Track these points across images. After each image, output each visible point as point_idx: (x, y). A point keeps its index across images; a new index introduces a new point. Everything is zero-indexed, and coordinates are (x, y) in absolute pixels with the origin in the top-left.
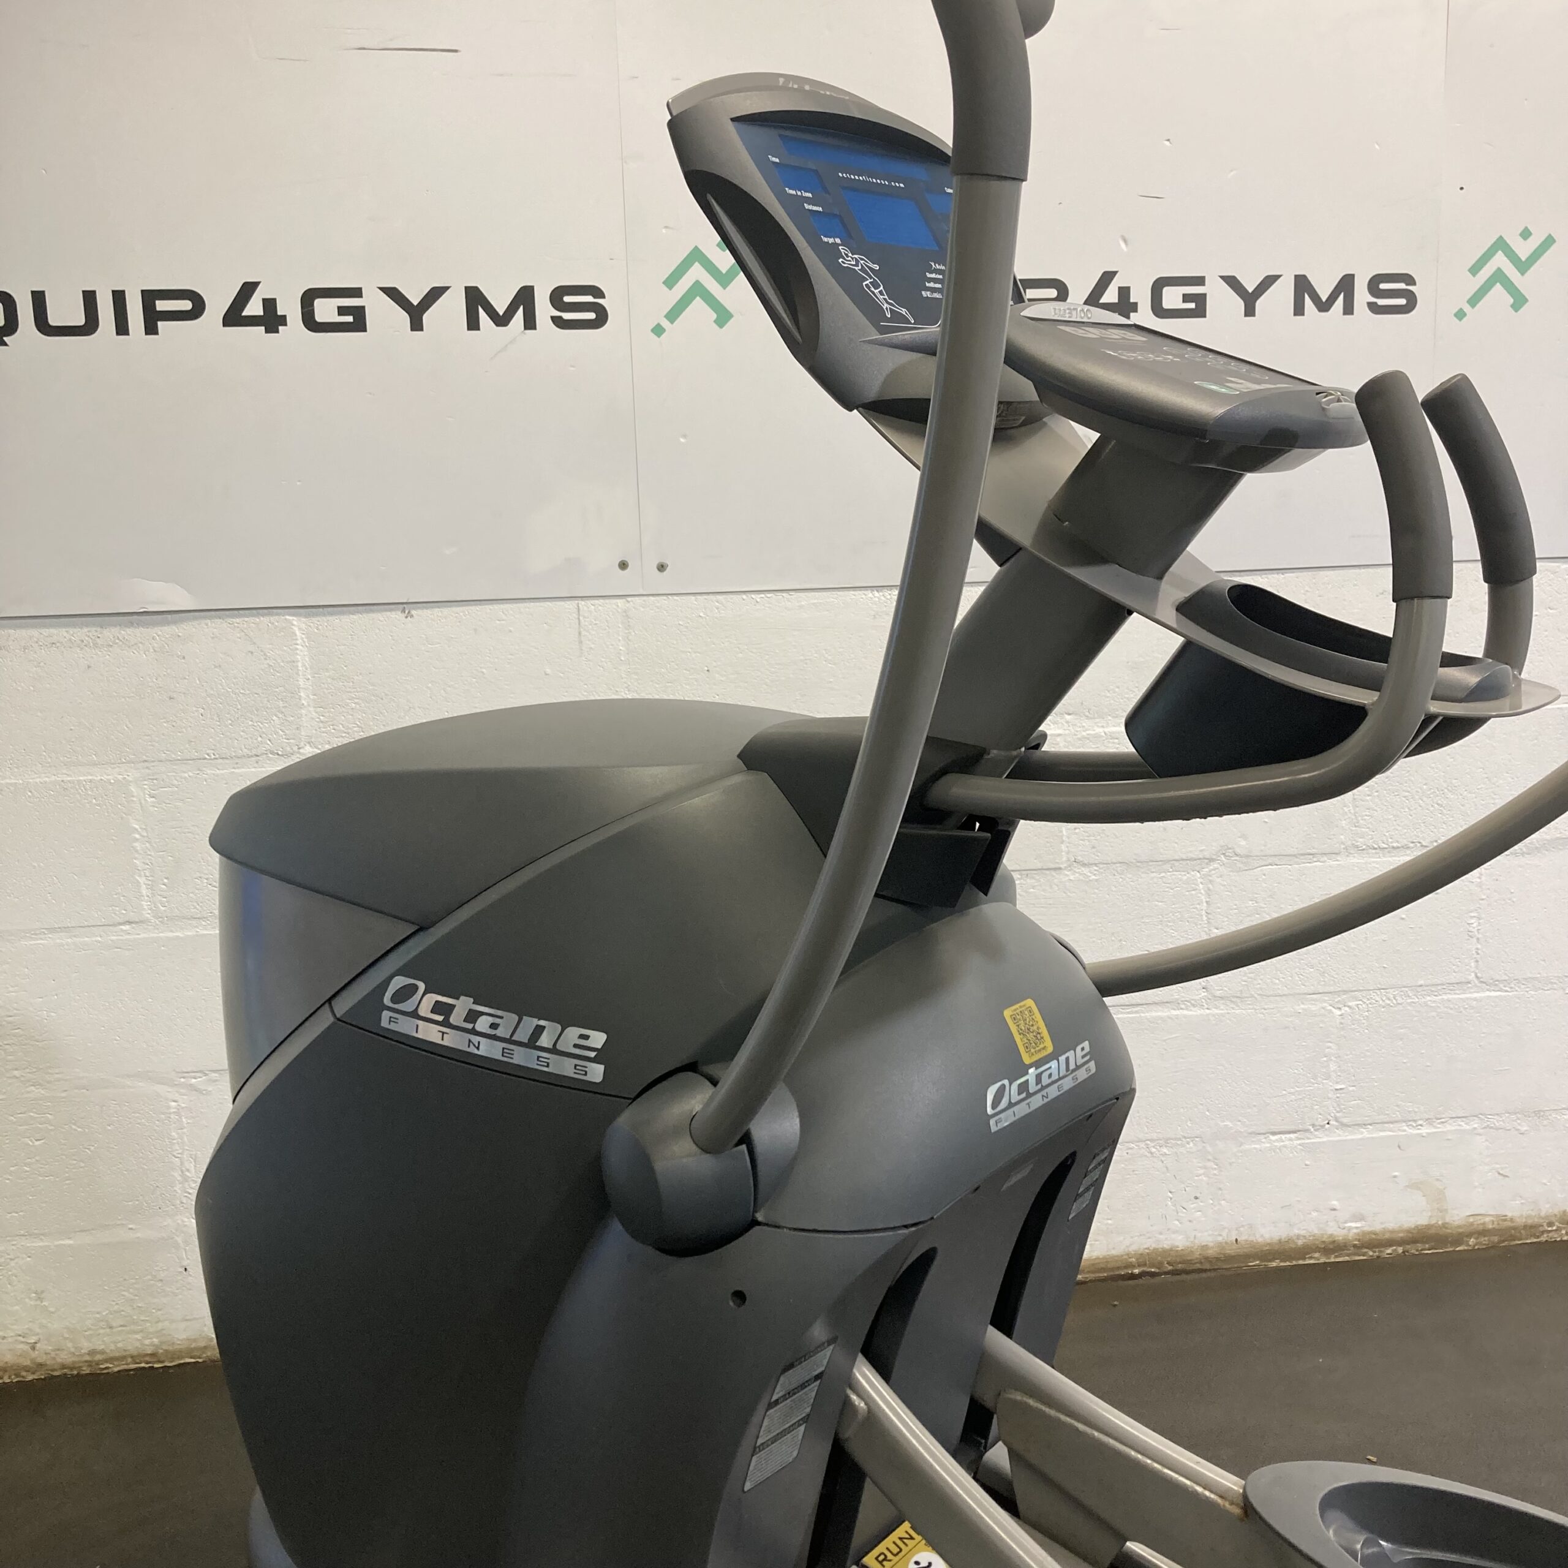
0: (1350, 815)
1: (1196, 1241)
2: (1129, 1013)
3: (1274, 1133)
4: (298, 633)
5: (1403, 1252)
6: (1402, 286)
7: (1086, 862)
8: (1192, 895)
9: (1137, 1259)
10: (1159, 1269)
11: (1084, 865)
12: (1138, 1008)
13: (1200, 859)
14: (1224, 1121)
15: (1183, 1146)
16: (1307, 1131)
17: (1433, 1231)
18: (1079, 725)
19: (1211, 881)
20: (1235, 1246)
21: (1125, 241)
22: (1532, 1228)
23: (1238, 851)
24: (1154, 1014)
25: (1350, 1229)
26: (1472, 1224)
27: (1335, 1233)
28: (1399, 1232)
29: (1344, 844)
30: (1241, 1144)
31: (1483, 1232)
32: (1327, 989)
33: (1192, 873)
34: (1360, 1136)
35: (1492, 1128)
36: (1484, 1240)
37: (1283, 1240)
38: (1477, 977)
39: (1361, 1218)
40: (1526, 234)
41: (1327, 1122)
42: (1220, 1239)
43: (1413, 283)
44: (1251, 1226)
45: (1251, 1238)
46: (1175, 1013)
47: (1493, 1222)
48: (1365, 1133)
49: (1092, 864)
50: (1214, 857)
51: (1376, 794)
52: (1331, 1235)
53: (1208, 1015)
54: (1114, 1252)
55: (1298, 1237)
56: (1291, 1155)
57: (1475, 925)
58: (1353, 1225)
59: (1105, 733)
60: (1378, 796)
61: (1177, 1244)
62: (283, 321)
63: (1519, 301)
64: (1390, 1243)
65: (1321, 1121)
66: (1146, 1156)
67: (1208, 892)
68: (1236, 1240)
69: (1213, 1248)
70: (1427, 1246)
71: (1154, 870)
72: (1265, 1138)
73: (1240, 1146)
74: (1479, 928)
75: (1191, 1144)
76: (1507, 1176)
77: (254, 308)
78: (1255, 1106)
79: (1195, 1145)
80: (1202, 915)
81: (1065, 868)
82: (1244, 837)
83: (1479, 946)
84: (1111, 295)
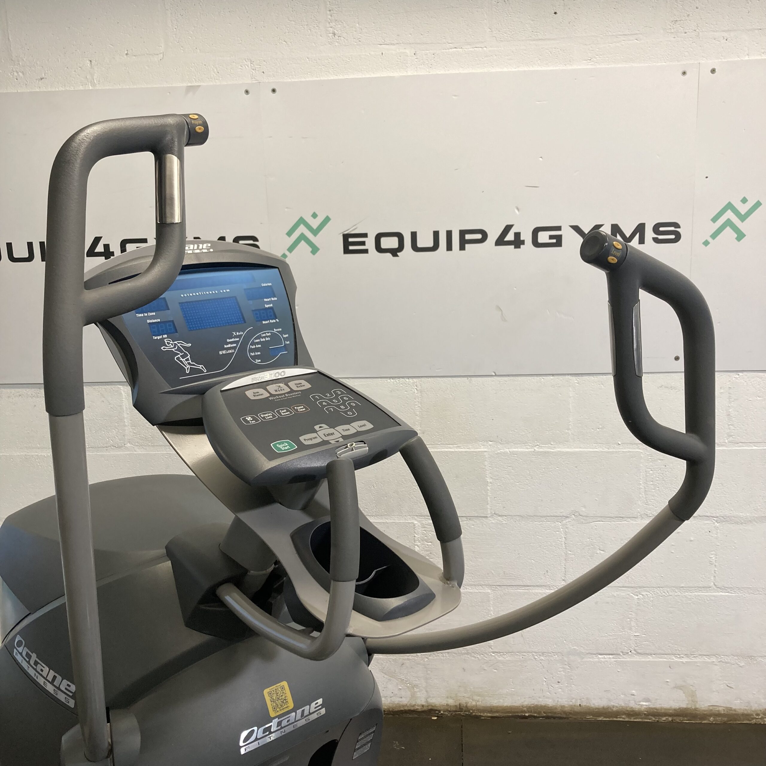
0: (643, 498)
1: (559, 703)
2: (523, 590)
3: (601, 654)
4: (123, 393)
5: (672, 720)
6: (672, 229)
7: (500, 514)
8: (557, 534)
9: (527, 709)
10: (539, 714)
11: (500, 516)
12: (528, 588)
13: (561, 516)
14: (573, 646)
15: (551, 656)
16: (619, 654)
17: (689, 712)
18: (496, 447)
19: (567, 528)
20: (579, 708)
21: (518, 209)
22: (747, 716)
23: (581, 514)
24: (537, 591)
25: (642, 705)
26: (711, 710)
27: (634, 707)
28: (669, 709)
29: (640, 513)
30: (583, 658)
31: (719, 715)
32: (630, 585)
33: (557, 523)
34: (648, 660)
35: (723, 662)
36: (719, 719)
37: (605, 707)
38: (715, 585)
39: (648, 700)
40: (744, 200)
41: (629, 651)
42: (571, 703)
43: (679, 227)
44: (587, 699)
45: (587, 705)
47: (724, 710)
48: (650, 658)
49: (504, 516)
50: (569, 516)
51: (657, 489)
52: (632, 708)
54: (516, 704)
55: (613, 706)
56: (610, 666)
57: (713, 558)
58: (644, 703)
59: (510, 452)
60: (658, 490)
61: (548, 703)
62: (112, 254)
63: (740, 236)
64: (665, 715)
65: (626, 650)
66: (532, 660)
67: (566, 533)
68: (580, 705)
69: (567, 707)
70: (686, 718)
71: (536, 520)
72: (596, 656)
73: (583, 659)
74: (716, 560)
75: (556, 656)
76: (733, 688)
77: (100, 248)
78: (590, 640)
79: (558, 656)
80: (562, 544)
81: (490, 517)
82: (585, 507)
83: (716, 569)
84: (510, 237)
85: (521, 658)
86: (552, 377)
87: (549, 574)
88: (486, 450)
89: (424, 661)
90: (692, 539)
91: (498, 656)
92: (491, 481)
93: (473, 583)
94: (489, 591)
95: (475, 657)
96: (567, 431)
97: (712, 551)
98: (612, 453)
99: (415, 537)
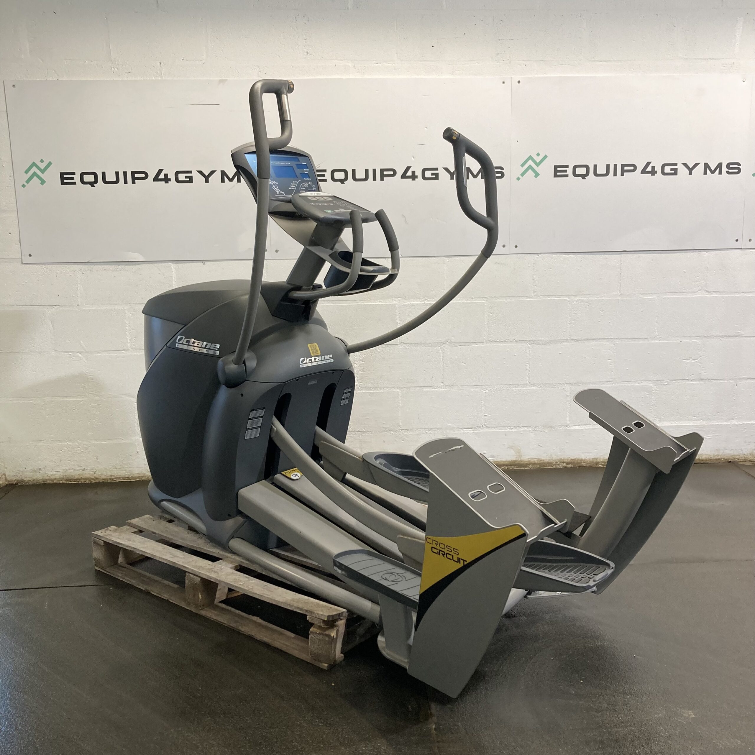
2: (419, 389)
3: (465, 428)
4: (173, 268)
5: (508, 468)
6: (500, 171)
8: (438, 354)
11: (405, 344)
12: (421, 388)
13: (440, 343)
14: (449, 424)
15: (436, 431)
16: (476, 428)
17: (517, 462)
19: (444, 350)
21: (414, 157)
22: (550, 464)
23: (452, 341)
24: (427, 390)
26: (530, 461)
28: (506, 462)
29: (485, 340)
30: (455, 431)
31: (534, 464)
32: (481, 384)
33: (438, 347)
34: (493, 431)
35: (536, 430)
36: (534, 466)
38: (530, 383)
39: (493, 456)
40: (538, 155)
41: (482, 426)
43: (503, 170)
46: (434, 390)
47: (537, 461)
48: (494, 430)
49: (407, 344)
50: (444, 342)
51: (495, 324)
53: (443, 391)
56: (471, 436)
58: (491, 459)
62: (170, 180)
63: (537, 175)
64: (503, 465)
65: (479, 425)
66: (424, 434)
67: (443, 353)
70: (515, 467)
71: (426, 346)
72: (462, 430)
75: (439, 431)
76: (541, 446)
77: (162, 176)
78: (459, 419)
80: (441, 360)
81: (399, 344)
82: (454, 336)
83: (530, 373)
84: (409, 174)
85: (418, 432)
86: (434, 258)
87: (434, 379)
88: (397, 303)
89: (360, 437)
90: (515, 354)
91: (404, 432)
92: (400, 322)
93: (389, 386)
94: (399, 391)
95: (390, 433)
96: (443, 291)
97: (527, 362)
98: (469, 303)
99: (354, 358)
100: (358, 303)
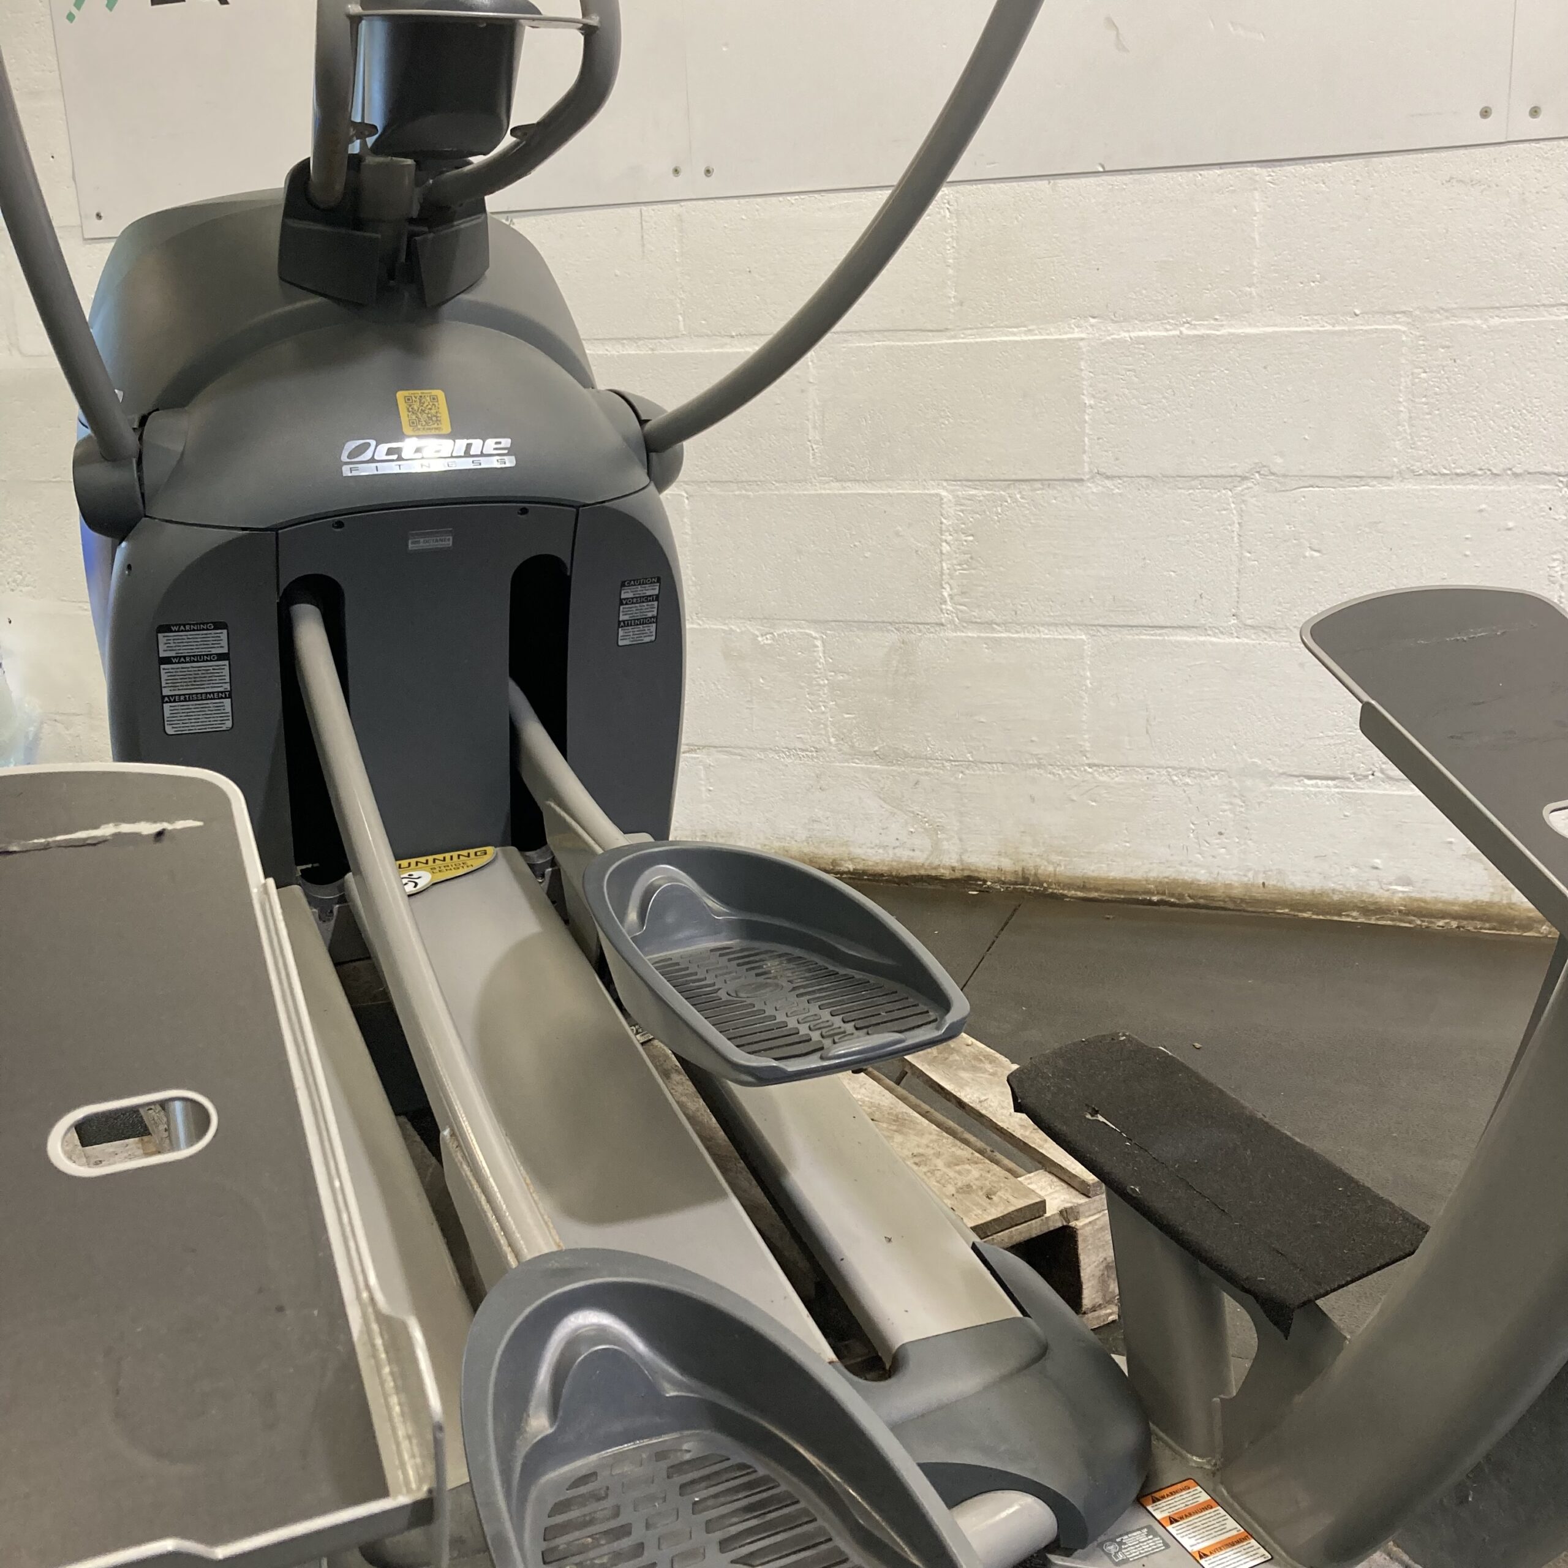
0: (1404, 435)
1: (1220, 878)
2: (1152, 635)
3: (1310, 778)
5: (1458, 927)
7: (1109, 474)
8: (1222, 515)
9: (1156, 887)
10: (1179, 899)
11: (1108, 477)
12: (1164, 631)
13: (1231, 476)
14: (1251, 758)
15: (1208, 778)
16: (1348, 779)
17: (1495, 910)
18: (1104, 329)
19: (1244, 501)
20: (1261, 890)
23: (1274, 470)
24: (1179, 638)
25: (1395, 892)
27: (1377, 894)
28: (1453, 904)
29: (1397, 467)
30: (1271, 784)
33: (1224, 491)
34: (1409, 793)
37: (1317, 891)
39: (1408, 882)
41: (1370, 772)
42: (1245, 879)
44: (1280, 872)
45: (1279, 884)
46: (1202, 639)
49: (1115, 477)
50: (1247, 475)
51: (1437, 412)
52: (1373, 895)
53: (1237, 644)
54: (1132, 876)
55: (1334, 891)
56: (1328, 803)
57: (1558, 569)
58: (1400, 888)
59: (1131, 338)
60: (1440, 415)
61: (1198, 877)
64: (1443, 915)
65: (1362, 769)
66: (1166, 783)
67: (1241, 513)
68: (1264, 884)
69: (1237, 887)
70: (1487, 925)
71: (1181, 486)
72: (1299, 781)
73: (1271, 786)
74: (1563, 572)
75: (1216, 777)
78: (1286, 745)
79: (1220, 779)
80: (1233, 538)
81: (1088, 480)
82: (1281, 454)
83: (1563, 594)
85: (1145, 778)
86: (1218, 172)
87: (1204, 601)
88: (1083, 335)
89: (957, 779)
90: (1511, 524)
91: (1099, 773)
92: (1092, 402)
93: (1052, 620)
94: (1084, 637)
95: (1053, 774)
96: (1248, 289)
97: (1555, 553)
98: (1342, 333)
99: (941, 523)
100: (954, 337)
